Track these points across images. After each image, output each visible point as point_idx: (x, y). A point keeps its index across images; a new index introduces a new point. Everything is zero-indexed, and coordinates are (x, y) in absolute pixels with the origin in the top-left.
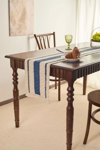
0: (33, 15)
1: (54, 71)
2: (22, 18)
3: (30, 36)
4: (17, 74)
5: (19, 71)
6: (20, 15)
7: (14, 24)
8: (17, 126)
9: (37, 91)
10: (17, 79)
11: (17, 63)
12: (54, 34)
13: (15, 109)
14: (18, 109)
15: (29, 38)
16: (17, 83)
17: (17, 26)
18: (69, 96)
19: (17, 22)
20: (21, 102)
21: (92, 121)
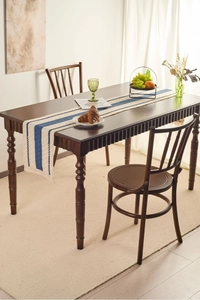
0: (44, 38)
1: (60, 140)
2: (26, 45)
3: (40, 71)
4: (13, 139)
5: (16, 134)
6: (23, 41)
7: (13, 56)
8: (14, 212)
9: (39, 166)
10: (14, 145)
11: (13, 124)
12: (80, 65)
13: (10, 188)
14: (15, 188)
15: (37, 75)
16: (14, 151)
17: (17, 58)
18: (79, 175)
19: (18, 52)
20: (19, 177)
21: (113, 209)
